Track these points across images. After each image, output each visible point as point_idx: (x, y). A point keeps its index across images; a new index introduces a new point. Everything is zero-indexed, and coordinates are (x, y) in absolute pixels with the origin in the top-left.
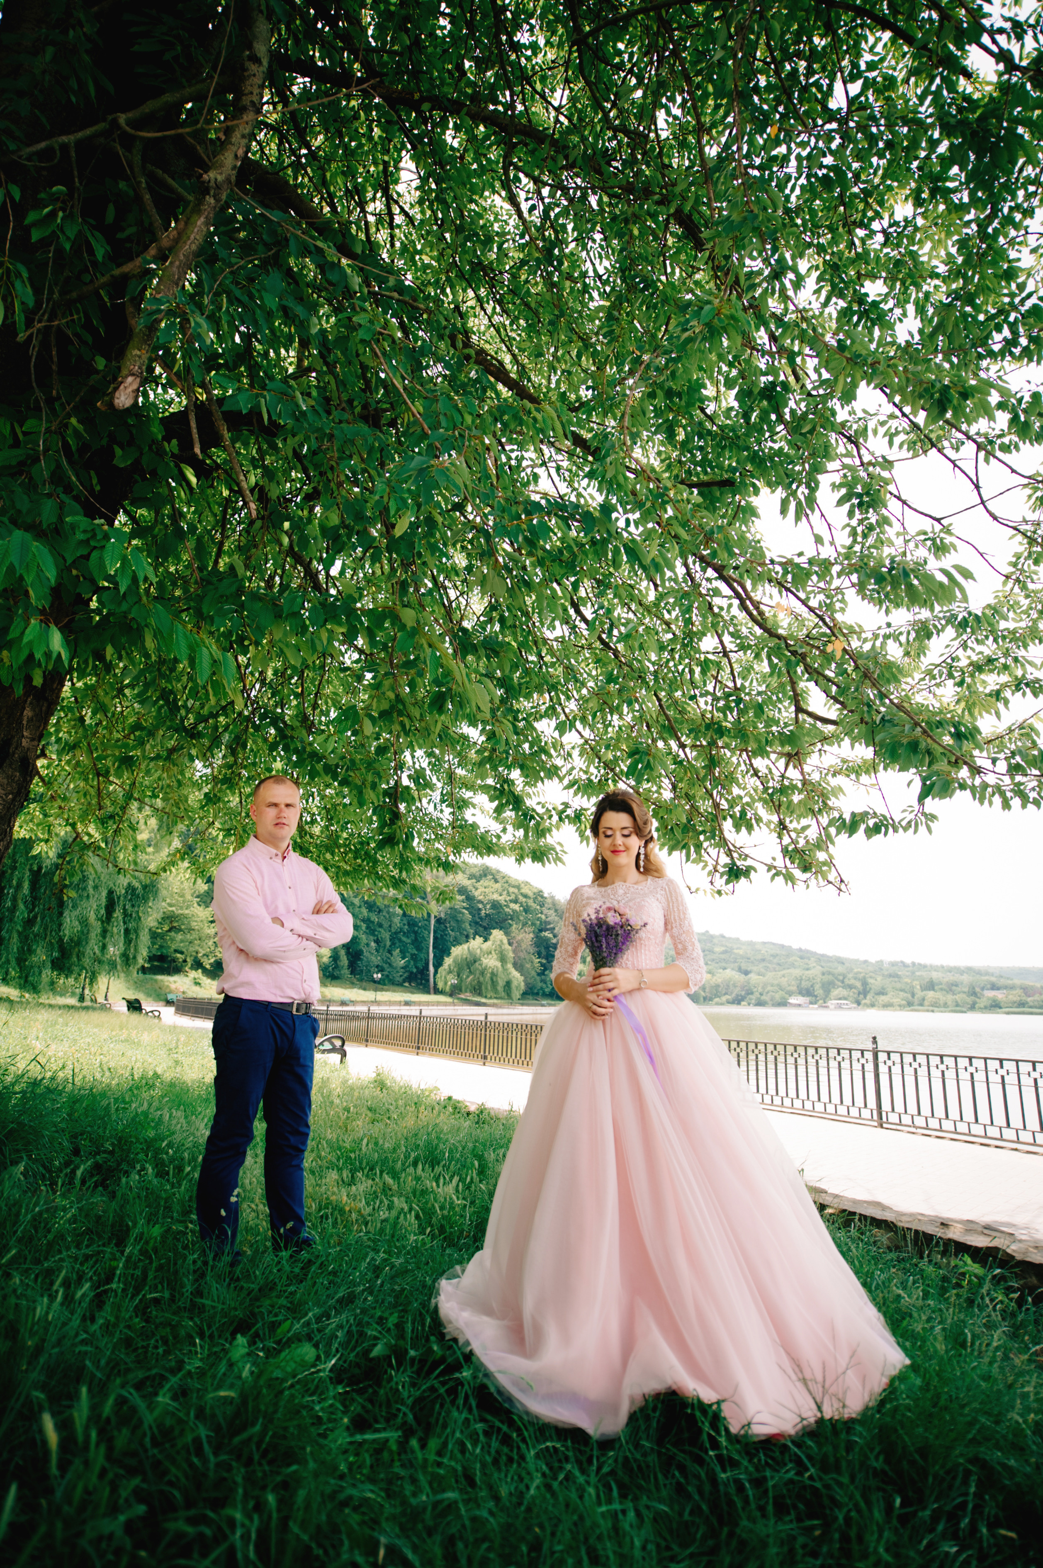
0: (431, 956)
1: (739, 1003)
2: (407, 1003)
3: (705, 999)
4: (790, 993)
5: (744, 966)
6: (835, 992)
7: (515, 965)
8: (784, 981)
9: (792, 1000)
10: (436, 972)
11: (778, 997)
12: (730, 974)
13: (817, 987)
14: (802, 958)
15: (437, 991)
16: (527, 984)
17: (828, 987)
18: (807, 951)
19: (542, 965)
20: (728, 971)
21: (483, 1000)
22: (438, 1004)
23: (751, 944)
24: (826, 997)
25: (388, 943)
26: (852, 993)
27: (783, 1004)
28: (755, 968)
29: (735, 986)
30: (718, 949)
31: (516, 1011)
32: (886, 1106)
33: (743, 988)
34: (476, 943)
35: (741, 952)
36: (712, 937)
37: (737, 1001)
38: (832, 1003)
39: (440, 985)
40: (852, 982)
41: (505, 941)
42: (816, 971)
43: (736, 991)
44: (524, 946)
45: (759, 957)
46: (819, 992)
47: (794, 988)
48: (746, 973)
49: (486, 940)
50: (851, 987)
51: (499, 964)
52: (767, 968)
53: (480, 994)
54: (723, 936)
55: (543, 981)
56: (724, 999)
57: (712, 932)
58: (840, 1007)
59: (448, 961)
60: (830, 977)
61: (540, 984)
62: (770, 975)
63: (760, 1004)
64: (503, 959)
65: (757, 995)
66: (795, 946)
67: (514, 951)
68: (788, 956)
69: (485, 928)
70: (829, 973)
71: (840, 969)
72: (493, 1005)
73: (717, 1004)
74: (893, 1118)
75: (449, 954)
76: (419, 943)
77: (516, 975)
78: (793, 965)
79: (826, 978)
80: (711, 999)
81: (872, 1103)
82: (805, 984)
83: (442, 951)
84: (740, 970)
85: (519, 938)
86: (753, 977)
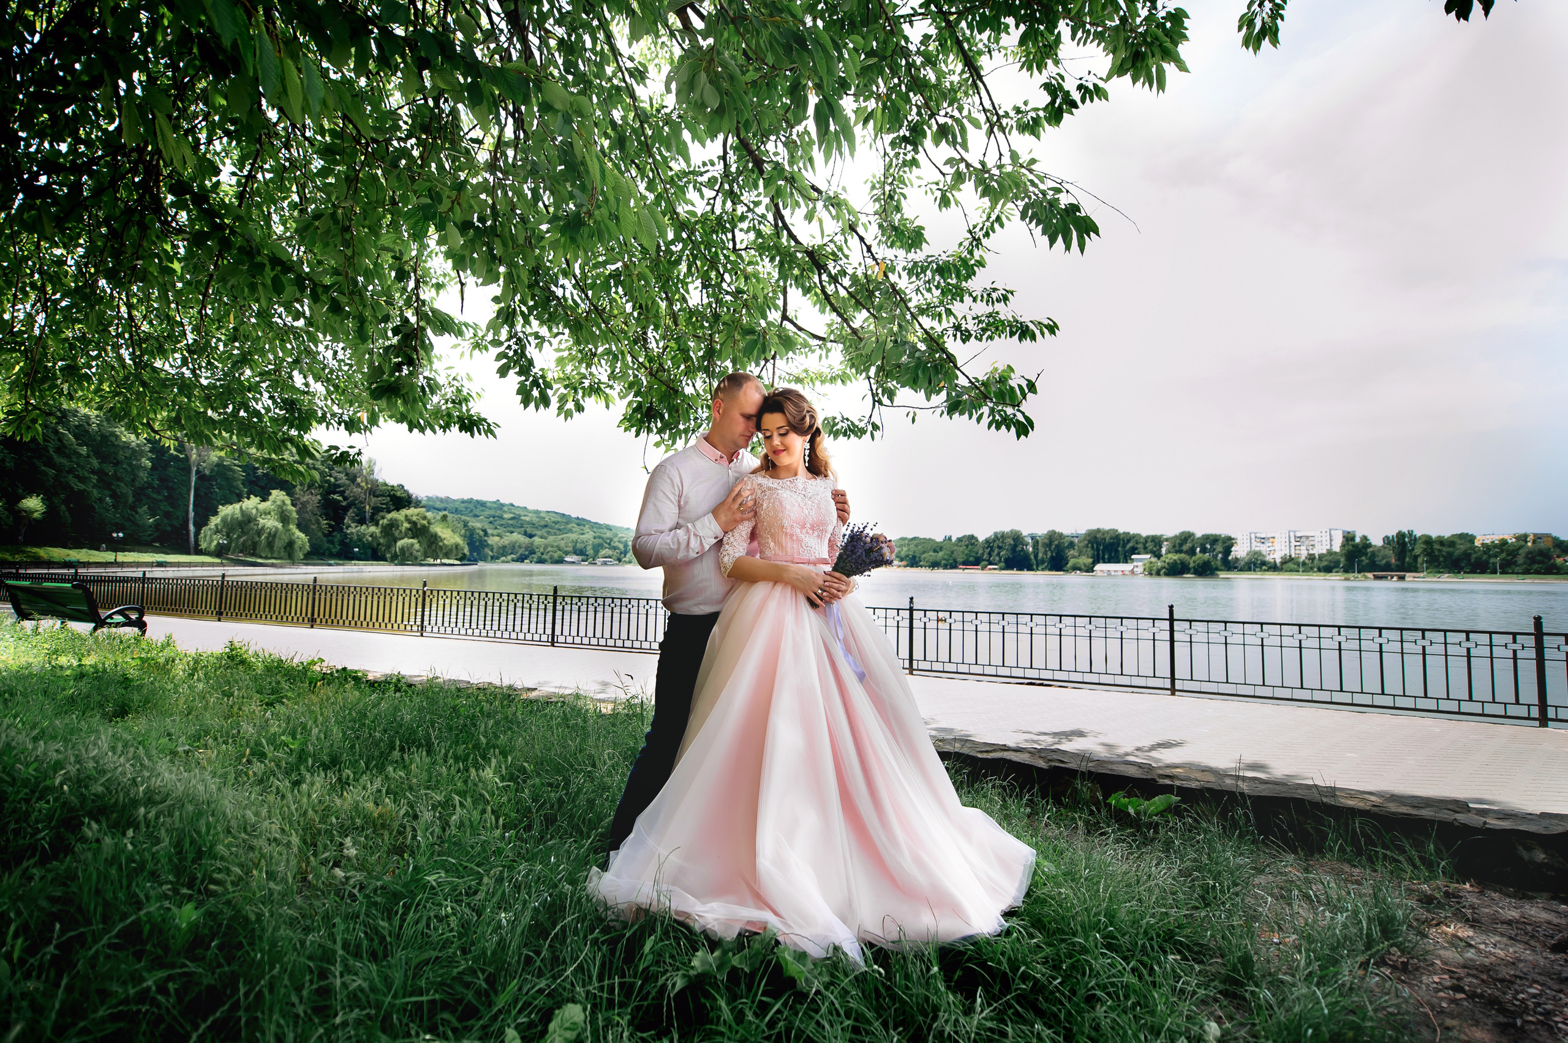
0: (192, 514)
1: (522, 561)
2: (160, 564)
3: (492, 558)
4: (567, 553)
5: (529, 530)
6: (603, 552)
7: (300, 527)
8: (562, 544)
9: (568, 559)
10: (197, 534)
11: (556, 555)
12: (517, 537)
13: (589, 548)
14: (578, 525)
15: (199, 552)
16: (311, 546)
17: (597, 548)
18: (583, 519)
19: (330, 526)
20: (515, 534)
21: (260, 561)
22: (203, 564)
23: (537, 512)
24: (595, 556)
25: (131, 499)
26: (615, 553)
27: (560, 561)
28: (539, 533)
29: (520, 547)
30: (506, 516)
31: (299, 571)
32: (558, 632)
33: (527, 548)
34: (252, 503)
35: (527, 519)
36: (503, 505)
37: (521, 559)
38: (599, 561)
39: (203, 545)
40: (617, 544)
41: (288, 501)
42: (589, 536)
43: (521, 551)
44: (309, 508)
45: (543, 523)
46: (590, 552)
47: (570, 549)
48: (531, 536)
49: (264, 500)
50: (615, 548)
51: (280, 526)
52: (549, 533)
53: (253, 555)
54: (512, 505)
55: (330, 542)
56: (509, 558)
57: (502, 501)
58: (605, 564)
59: (215, 521)
60: (600, 541)
61: (327, 545)
62: (551, 538)
63: (541, 561)
64: (284, 518)
65: (539, 554)
66: (574, 515)
67: (298, 512)
68: (567, 523)
69: (262, 488)
70: (600, 537)
71: (609, 534)
72: (273, 565)
73: (503, 562)
74: (561, 639)
75: (216, 513)
76: (176, 499)
77: (300, 536)
78: (571, 531)
79: (597, 541)
80: (498, 558)
81: (549, 631)
82: (579, 546)
83: (206, 511)
84: (525, 534)
85: (305, 499)
86: (537, 540)
